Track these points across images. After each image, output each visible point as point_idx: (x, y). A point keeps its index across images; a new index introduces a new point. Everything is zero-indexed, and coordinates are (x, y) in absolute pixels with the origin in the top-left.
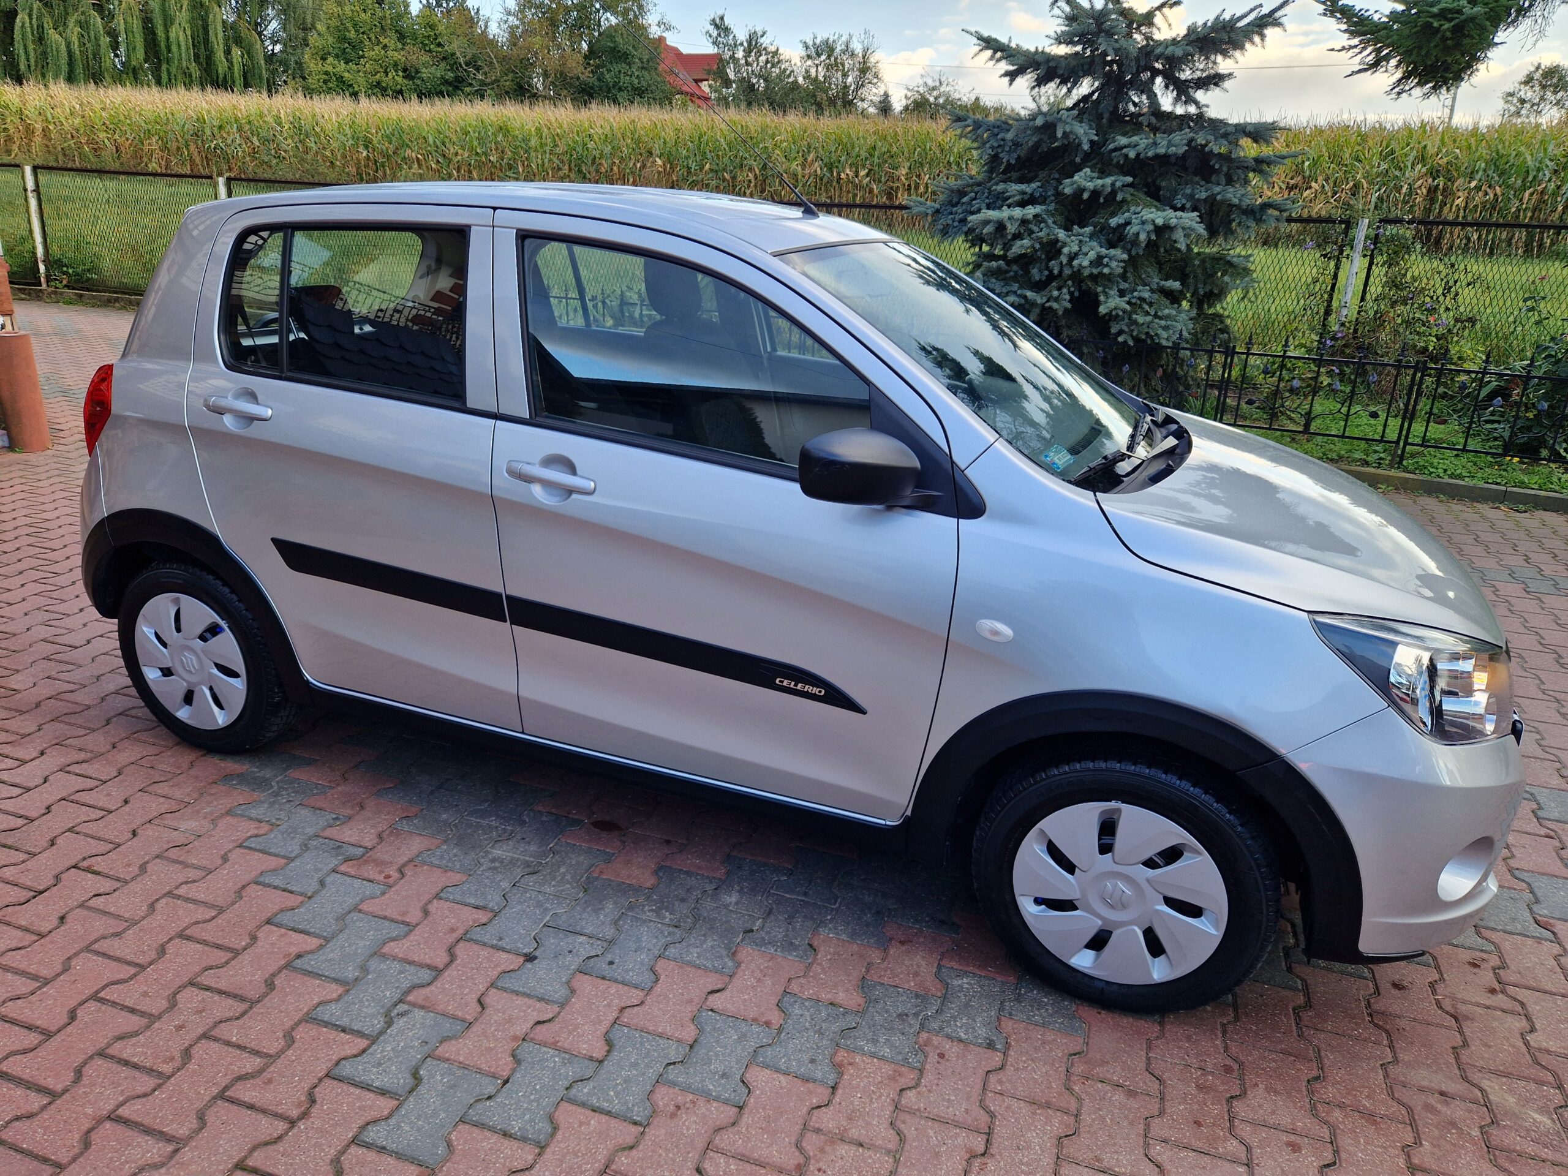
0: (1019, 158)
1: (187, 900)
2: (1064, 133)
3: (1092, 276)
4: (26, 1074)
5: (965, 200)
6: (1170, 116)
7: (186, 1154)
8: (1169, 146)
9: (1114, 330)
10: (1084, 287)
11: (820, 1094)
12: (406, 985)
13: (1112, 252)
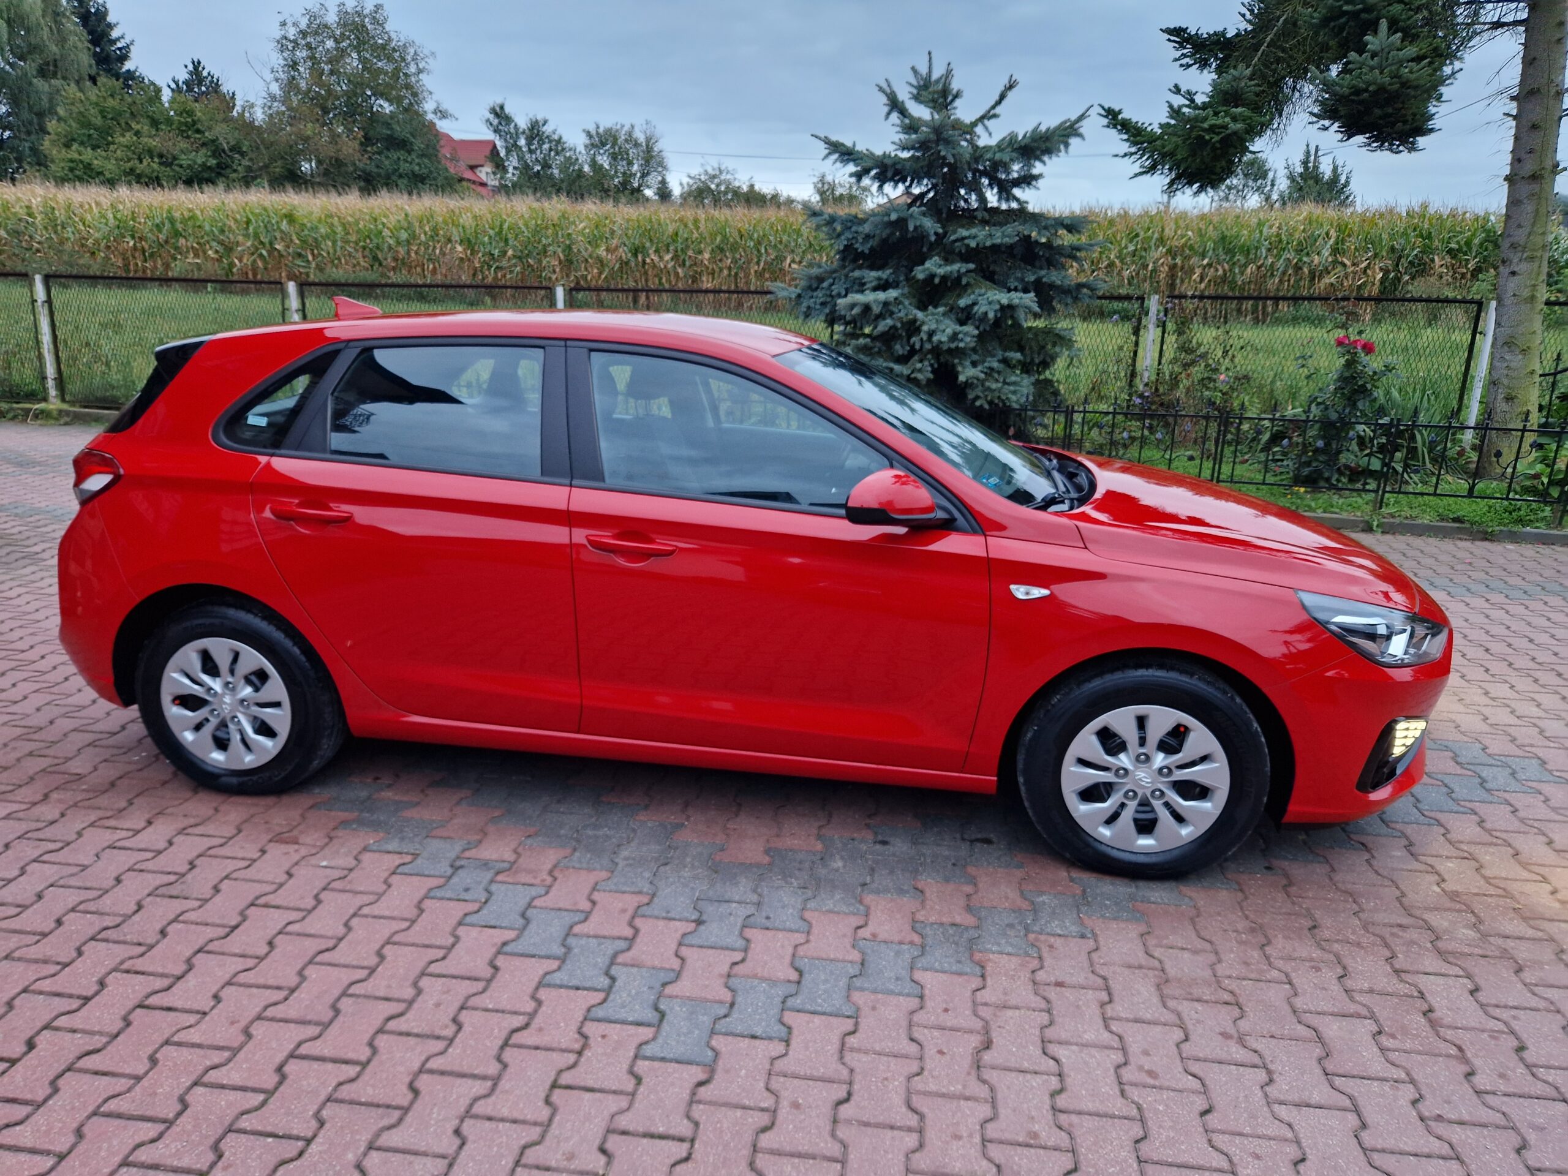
0: (872, 249)
1: (375, 917)
2: (916, 228)
3: (950, 351)
4: (326, 1053)
5: (825, 284)
6: (995, 211)
7: (504, 1084)
8: (1004, 236)
9: (971, 396)
10: (942, 360)
11: (976, 982)
12: (610, 952)
13: (965, 328)
